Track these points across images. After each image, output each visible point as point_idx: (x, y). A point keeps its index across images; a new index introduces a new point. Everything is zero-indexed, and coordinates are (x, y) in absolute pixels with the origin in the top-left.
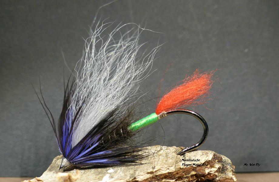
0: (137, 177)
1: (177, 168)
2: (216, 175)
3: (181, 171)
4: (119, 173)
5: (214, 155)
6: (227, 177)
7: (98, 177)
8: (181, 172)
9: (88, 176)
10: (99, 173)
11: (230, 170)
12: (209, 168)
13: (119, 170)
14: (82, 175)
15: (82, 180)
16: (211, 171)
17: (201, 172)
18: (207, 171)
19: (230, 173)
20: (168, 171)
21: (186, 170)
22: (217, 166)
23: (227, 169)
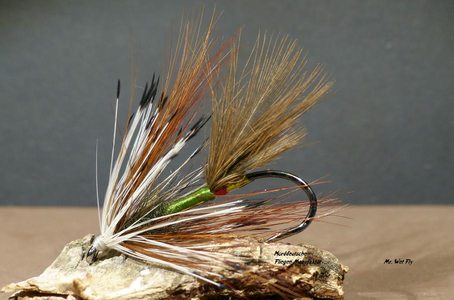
2: (310, 285)
4: (157, 276)
6: (328, 289)
7: (125, 281)
9: (111, 278)
10: (128, 274)
11: (334, 278)
12: (298, 274)
14: (102, 276)
15: (101, 286)
16: (302, 278)
18: (295, 278)
19: (333, 282)
22: (313, 270)
23: (329, 275)
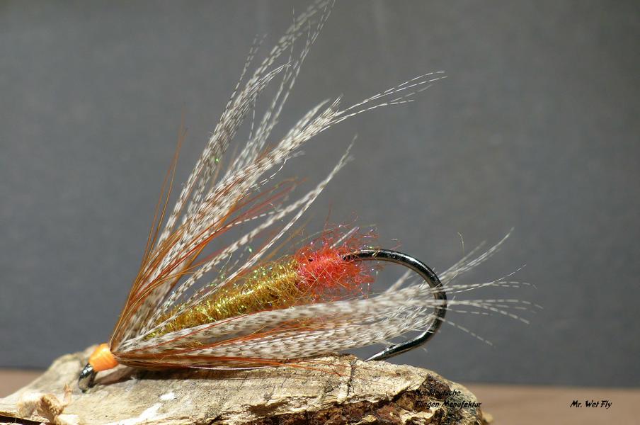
0: (224, 417)
1: (327, 404)
3: (337, 410)
4: (185, 402)
5: (429, 379)
7: (134, 407)
8: (336, 413)
9: (114, 404)
10: (141, 399)
12: (410, 411)
13: (188, 396)
14: (100, 402)
16: (415, 419)
17: (389, 419)
18: (405, 417)
20: (304, 408)
21: (350, 408)
